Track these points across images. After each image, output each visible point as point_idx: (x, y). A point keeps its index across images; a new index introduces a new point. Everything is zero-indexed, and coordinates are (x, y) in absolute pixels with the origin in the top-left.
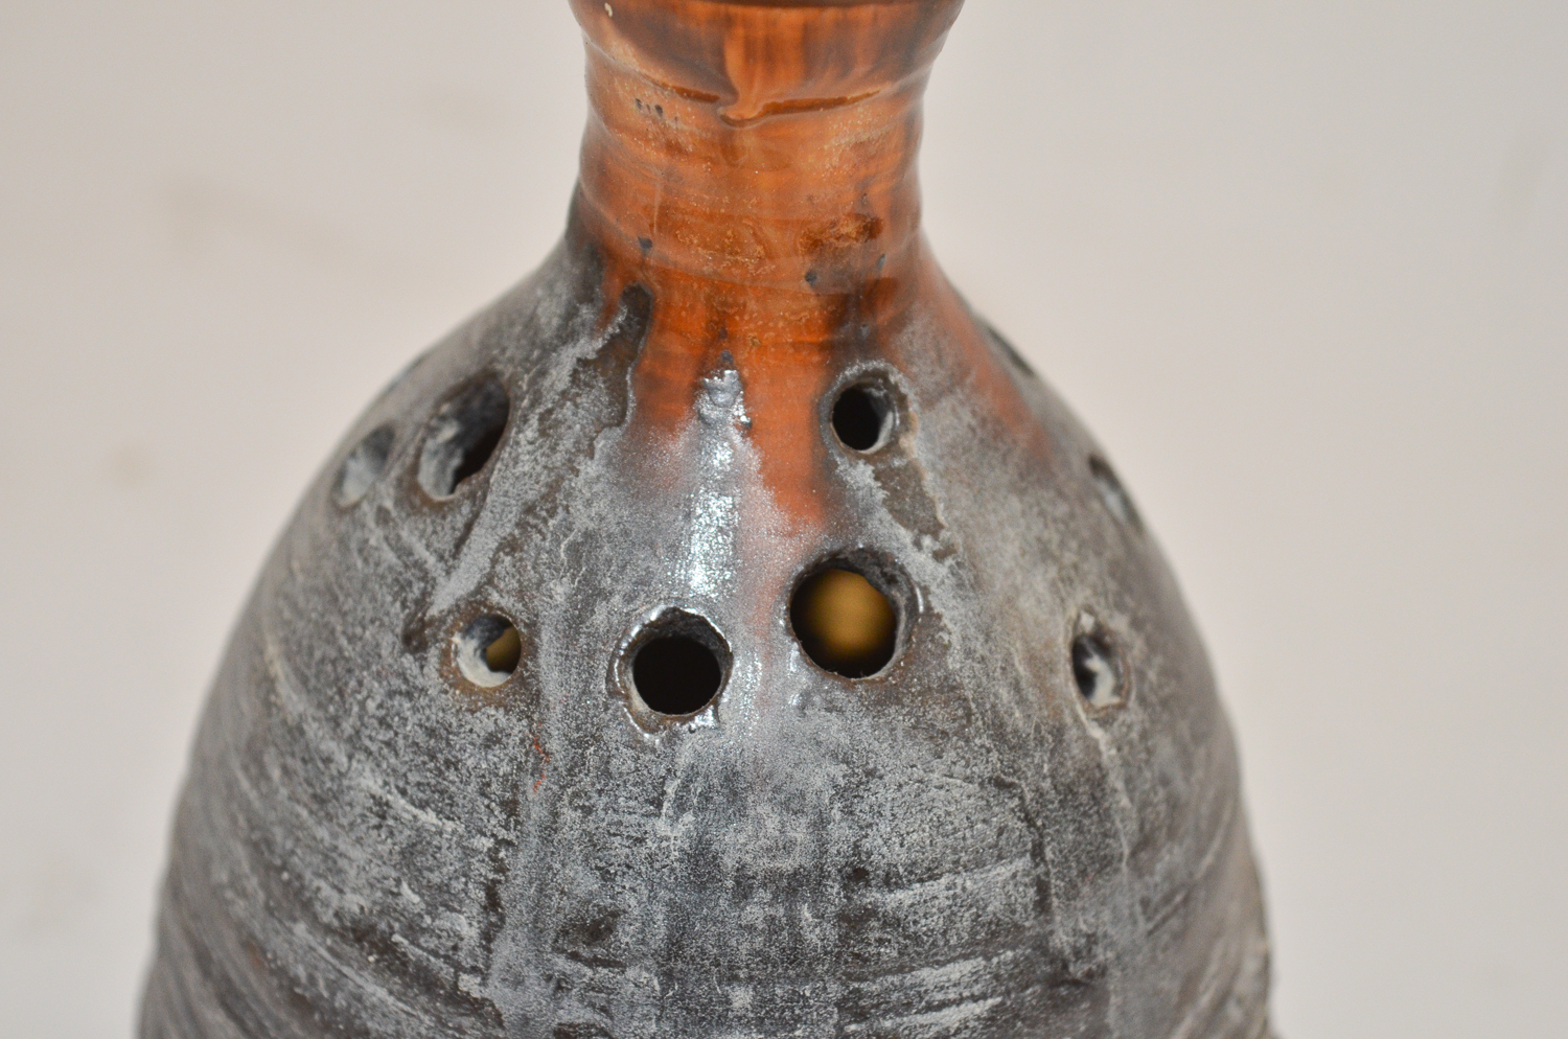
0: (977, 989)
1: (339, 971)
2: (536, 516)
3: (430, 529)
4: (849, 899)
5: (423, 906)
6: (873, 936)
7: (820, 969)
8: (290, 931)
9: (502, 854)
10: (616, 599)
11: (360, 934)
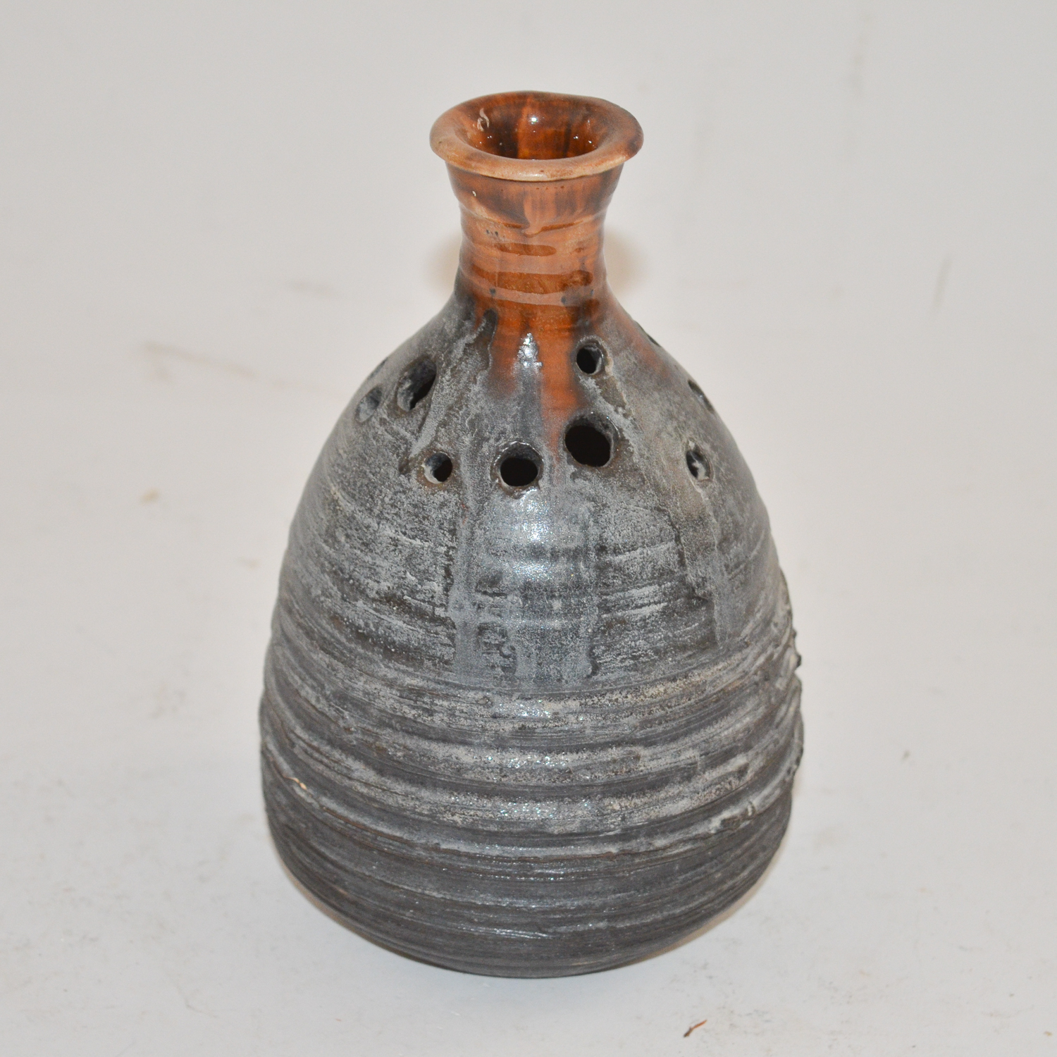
0: (656, 599)
1: (380, 618)
2: (454, 411)
3: (406, 423)
4: (600, 559)
5: (417, 581)
6: (611, 575)
7: (589, 590)
8: (355, 606)
9: (451, 553)
10: (492, 441)
11: (389, 599)
